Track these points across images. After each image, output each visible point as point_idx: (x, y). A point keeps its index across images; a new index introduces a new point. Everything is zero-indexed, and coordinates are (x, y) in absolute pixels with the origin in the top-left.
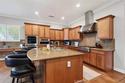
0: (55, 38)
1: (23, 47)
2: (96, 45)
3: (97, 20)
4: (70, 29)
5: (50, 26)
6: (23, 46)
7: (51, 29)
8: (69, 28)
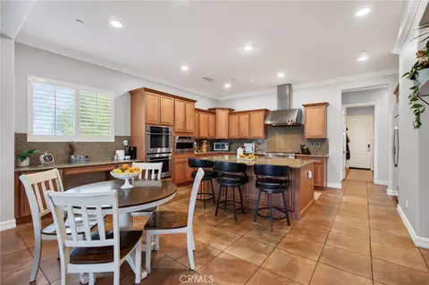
0: (199, 133)
1: (127, 157)
2: (302, 150)
3: (305, 106)
4: (231, 112)
5: (195, 101)
6: (126, 155)
7: (196, 109)
8: (230, 110)
